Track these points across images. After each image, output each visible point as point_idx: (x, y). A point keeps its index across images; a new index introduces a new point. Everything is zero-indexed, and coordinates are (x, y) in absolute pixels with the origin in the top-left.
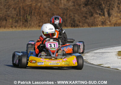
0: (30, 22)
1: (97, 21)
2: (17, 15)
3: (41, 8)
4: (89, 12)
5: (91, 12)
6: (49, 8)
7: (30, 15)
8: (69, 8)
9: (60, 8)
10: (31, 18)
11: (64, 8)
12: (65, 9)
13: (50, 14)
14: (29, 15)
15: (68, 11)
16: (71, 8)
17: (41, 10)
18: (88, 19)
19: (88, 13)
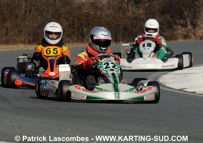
0: (87, 37)
1: (177, 34)
2: (70, 27)
3: (101, 18)
4: (167, 22)
5: (169, 22)
6: (113, 18)
7: (88, 26)
8: (139, 17)
9: (127, 18)
10: (88, 31)
11: (132, 16)
12: (133, 18)
13: (114, 25)
14: (86, 27)
15: (138, 20)
16: (142, 17)
17: (101, 20)
18: (165, 31)
19: (165, 23)
